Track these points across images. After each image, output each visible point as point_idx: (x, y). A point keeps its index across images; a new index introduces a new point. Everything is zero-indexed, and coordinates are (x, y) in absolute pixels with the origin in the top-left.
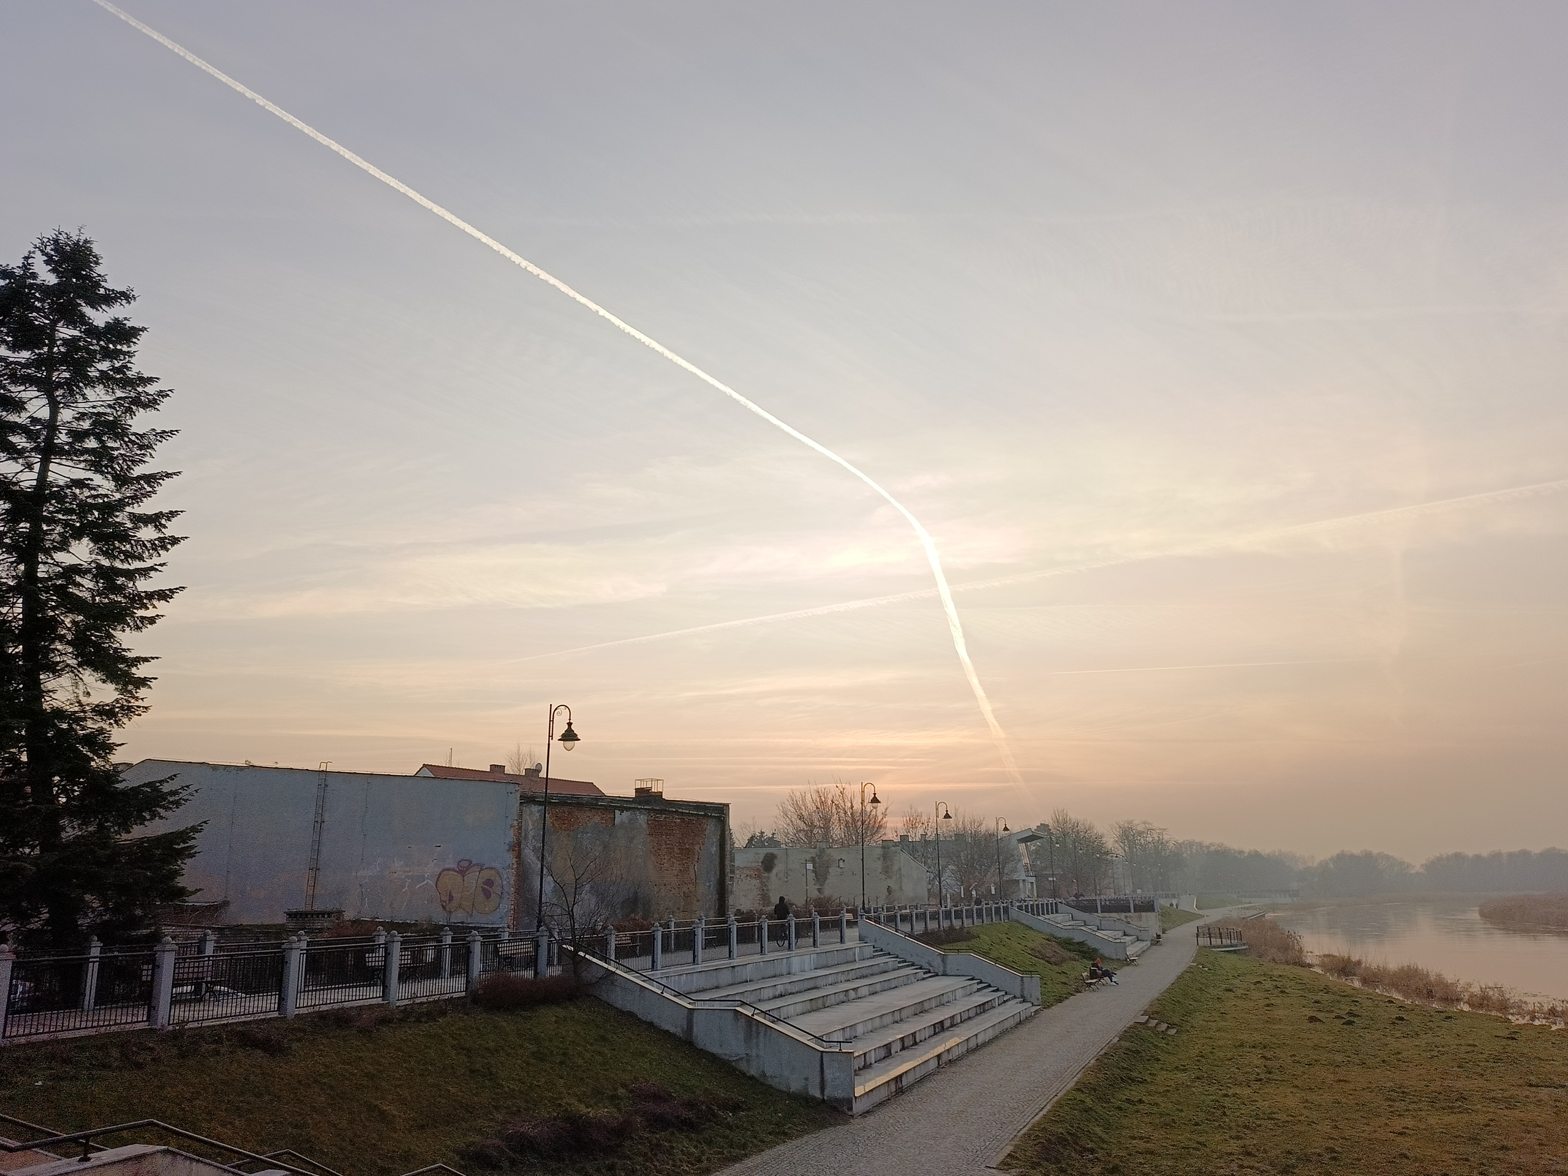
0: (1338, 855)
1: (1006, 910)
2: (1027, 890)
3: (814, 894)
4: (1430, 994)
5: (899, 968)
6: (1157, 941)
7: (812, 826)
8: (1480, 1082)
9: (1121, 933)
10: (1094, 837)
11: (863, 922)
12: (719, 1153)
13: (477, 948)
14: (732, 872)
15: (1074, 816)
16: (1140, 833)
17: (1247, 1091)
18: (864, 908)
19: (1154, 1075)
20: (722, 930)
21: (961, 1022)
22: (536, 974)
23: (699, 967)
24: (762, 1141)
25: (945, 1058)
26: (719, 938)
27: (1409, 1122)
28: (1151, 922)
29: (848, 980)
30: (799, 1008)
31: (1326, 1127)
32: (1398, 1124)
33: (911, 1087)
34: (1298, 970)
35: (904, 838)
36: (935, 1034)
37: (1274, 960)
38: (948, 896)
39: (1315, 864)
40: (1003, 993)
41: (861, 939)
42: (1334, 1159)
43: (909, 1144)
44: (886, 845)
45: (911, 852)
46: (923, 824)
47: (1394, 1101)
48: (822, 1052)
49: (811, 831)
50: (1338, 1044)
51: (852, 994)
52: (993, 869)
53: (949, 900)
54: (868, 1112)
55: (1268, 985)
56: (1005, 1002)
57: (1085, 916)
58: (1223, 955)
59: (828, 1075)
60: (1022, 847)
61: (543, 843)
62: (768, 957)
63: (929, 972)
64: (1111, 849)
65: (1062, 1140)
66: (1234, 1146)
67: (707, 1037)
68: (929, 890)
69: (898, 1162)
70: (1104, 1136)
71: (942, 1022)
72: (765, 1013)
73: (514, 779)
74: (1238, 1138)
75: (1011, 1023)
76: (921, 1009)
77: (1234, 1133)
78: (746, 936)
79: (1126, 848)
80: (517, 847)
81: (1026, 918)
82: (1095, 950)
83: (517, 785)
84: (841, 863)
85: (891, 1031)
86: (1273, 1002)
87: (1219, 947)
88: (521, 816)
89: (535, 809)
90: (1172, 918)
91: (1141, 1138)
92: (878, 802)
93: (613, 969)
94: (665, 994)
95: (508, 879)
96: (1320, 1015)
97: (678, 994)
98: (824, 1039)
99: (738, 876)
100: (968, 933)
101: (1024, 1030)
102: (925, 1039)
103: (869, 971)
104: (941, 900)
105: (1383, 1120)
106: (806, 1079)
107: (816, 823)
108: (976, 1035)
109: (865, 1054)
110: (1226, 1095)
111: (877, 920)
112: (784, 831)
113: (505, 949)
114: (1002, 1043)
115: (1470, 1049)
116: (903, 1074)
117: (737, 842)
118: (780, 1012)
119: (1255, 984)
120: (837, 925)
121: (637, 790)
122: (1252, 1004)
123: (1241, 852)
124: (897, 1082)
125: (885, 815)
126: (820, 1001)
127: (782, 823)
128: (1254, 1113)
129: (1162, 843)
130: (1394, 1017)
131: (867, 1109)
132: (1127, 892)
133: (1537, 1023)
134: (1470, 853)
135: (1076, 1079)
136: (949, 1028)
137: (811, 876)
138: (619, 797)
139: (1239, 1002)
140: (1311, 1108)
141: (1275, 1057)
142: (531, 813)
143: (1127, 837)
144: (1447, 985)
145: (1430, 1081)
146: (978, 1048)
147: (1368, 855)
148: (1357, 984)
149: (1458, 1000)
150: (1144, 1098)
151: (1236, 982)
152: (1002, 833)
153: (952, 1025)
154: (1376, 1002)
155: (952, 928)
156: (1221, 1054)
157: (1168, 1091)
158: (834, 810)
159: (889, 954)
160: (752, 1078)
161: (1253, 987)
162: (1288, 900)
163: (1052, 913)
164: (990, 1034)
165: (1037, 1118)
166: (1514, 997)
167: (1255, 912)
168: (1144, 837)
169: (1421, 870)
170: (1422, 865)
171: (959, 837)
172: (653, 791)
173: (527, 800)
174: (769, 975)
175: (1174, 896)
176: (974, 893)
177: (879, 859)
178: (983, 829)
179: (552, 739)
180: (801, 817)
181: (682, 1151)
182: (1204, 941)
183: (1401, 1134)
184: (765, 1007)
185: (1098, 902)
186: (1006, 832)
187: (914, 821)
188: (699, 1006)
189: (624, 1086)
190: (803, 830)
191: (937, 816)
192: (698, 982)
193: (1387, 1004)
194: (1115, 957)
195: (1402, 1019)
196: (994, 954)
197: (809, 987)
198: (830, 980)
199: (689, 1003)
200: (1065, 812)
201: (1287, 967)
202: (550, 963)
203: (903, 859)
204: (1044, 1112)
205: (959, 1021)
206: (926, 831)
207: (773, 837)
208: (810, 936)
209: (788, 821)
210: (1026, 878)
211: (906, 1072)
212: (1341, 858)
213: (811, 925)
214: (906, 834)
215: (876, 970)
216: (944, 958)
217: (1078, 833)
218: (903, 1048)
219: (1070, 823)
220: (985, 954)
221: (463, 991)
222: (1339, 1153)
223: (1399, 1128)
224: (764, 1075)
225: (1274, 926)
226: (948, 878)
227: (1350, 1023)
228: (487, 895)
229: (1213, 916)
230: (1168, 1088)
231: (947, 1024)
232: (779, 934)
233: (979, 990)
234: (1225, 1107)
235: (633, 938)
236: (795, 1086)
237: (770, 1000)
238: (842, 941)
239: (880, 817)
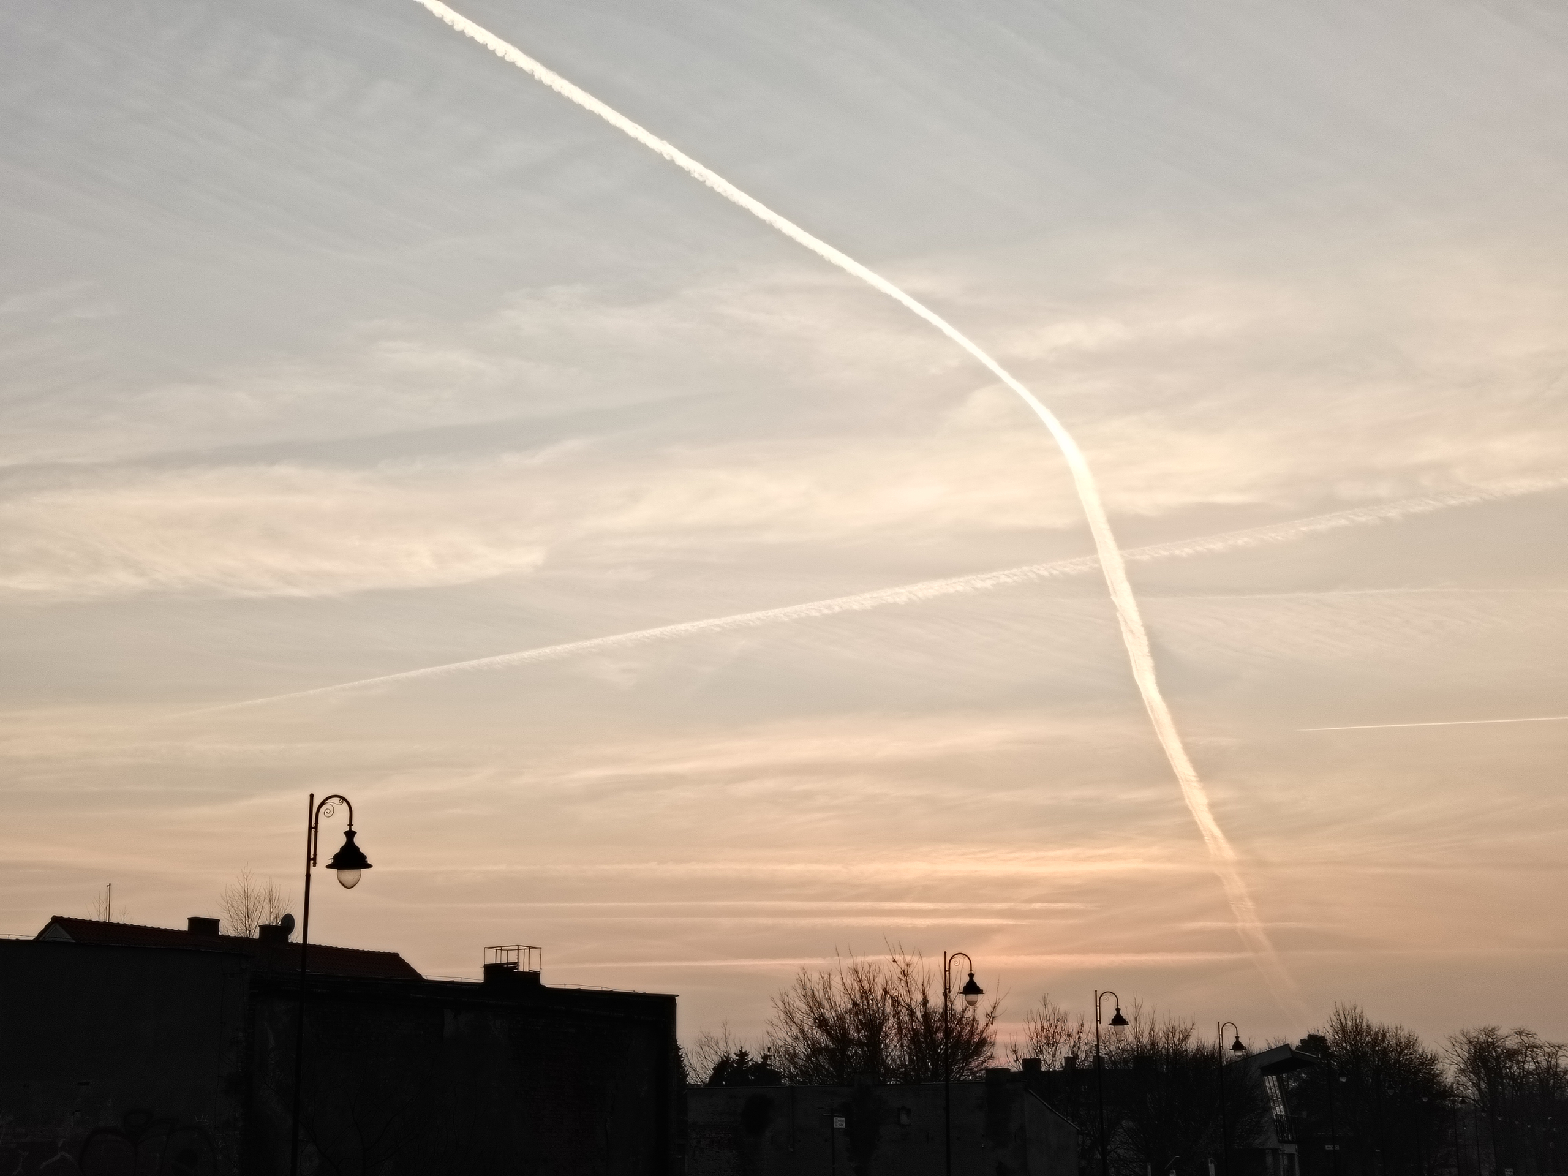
7: (843, 1039)
14: (683, 1131)
15: (1376, 1019)
16: (1511, 1054)
35: (1031, 1065)
44: (995, 1079)
45: (1046, 1093)
46: (1069, 1035)
49: (843, 1051)
52: (1212, 1128)
60: (1271, 1083)
61: (298, 1074)
64: (1452, 1084)
68: (1081, 1170)
73: (236, 948)
79: (1483, 1085)
83: (239, 959)
84: (904, 1119)
88: (251, 1021)
89: (283, 1007)
92: (978, 991)
99: (694, 1143)
107: (853, 1034)
112: (787, 1051)
121: (489, 969)
125: (991, 1017)
127: (783, 1035)
129: (1556, 1073)
137: (843, 1141)
138: (452, 982)
142: (274, 1016)
143: (1484, 1062)
152: (1229, 1053)
158: (889, 1009)
168: (1518, 1062)
171: (1144, 1062)
172: (521, 969)
173: (263, 992)
177: (982, 1109)
178: (1192, 1045)
179: (315, 865)
180: (821, 1022)
186: (1239, 1053)
187: (1052, 1031)
190: (826, 1049)
191: (1098, 1021)
200: (1358, 1011)
203: (1031, 1111)
206: (1076, 1050)
207: (764, 1063)
209: (796, 1031)
210: (1280, 1147)
214: (1034, 1057)
219: (1368, 1034)
226: (1121, 1146)
239: (982, 1022)
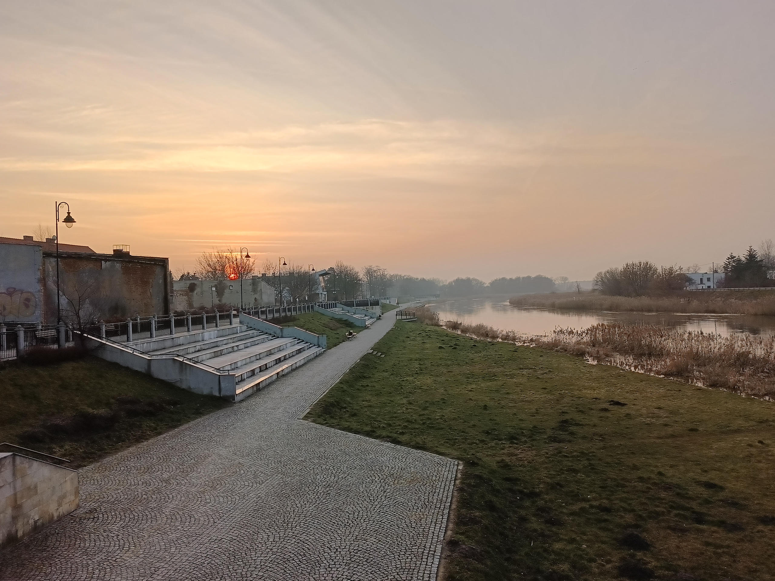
0: (456, 279)
1: (312, 307)
2: (323, 297)
3: (216, 301)
4: (487, 335)
5: (260, 335)
6: (379, 318)
7: (215, 269)
8: (502, 369)
9: (364, 315)
10: (354, 273)
11: (243, 315)
12: (166, 425)
13: (22, 335)
14: (172, 292)
15: (346, 263)
16: (375, 271)
17: (411, 378)
18: (242, 308)
19: (374, 374)
20: (166, 321)
21: (289, 358)
22: (59, 346)
23: (154, 339)
24: (189, 418)
25: (280, 374)
26: (165, 325)
27: (474, 386)
28: (377, 310)
29: (234, 342)
30: (208, 356)
31: (442, 390)
32: (469, 387)
33: (264, 388)
34: (436, 328)
35: (264, 275)
36: (276, 364)
37: (427, 324)
38: (285, 301)
39: (447, 284)
40: (309, 344)
41: (241, 322)
42: (444, 403)
43: (262, 413)
44: (254, 278)
45: (267, 282)
46: (273, 268)
47: (469, 378)
48: (219, 375)
49: (215, 272)
50: (450, 357)
51: (236, 348)
52: (307, 288)
53: (285, 303)
54: (242, 400)
55: (424, 334)
56: (310, 347)
57: (349, 308)
58: (406, 323)
59: (223, 385)
60: (321, 278)
61: (58, 278)
62: (192, 333)
63: (275, 336)
64: (361, 278)
65: (332, 405)
66: (405, 401)
67: (158, 372)
68: (276, 299)
69: (257, 421)
70: (351, 401)
71: (280, 358)
72: (190, 360)
73: (39, 244)
74: (406, 397)
75: (313, 356)
76: (270, 353)
77: (405, 396)
78: (180, 323)
79: (368, 278)
80: (43, 281)
81: (321, 310)
82: (352, 323)
83: (40, 247)
84: (231, 288)
85: (255, 364)
86: (425, 341)
87: (405, 319)
88: (44, 264)
89: (53, 260)
90: (385, 308)
91: (367, 401)
92: (249, 257)
93: (105, 342)
94: (135, 353)
95: (40, 297)
96: (443, 346)
97: (143, 353)
98: (221, 369)
99: (176, 295)
100: (294, 318)
101: (318, 360)
102: (271, 366)
103: (245, 337)
104: (281, 303)
105: (464, 386)
106: (212, 388)
107: (218, 268)
108: (296, 363)
109: (241, 375)
110: (403, 381)
111: (249, 314)
112: (200, 272)
113: (40, 334)
114: (308, 366)
115: (500, 356)
116: (260, 382)
117: (175, 278)
118: (198, 358)
119: (419, 334)
120: (228, 317)
121: (114, 251)
122: (416, 343)
123: (417, 279)
124: (257, 386)
125: (253, 264)
126: (219, 352)
127: (199, 268)
128: (414, 387)
129: (384, 275)
130: (472, 345)
131: (243, 399)
132: (368, 297)
133: (525, 345)
134: (508, 277)
135: (340, 378)
136: (283, 361)
137: (215, 294)
138: (104, 254)
139: (411, 342)
140: (437, 383)
141: (424, 364)
142: (50, 262)
143: (369, 273)
144: (494, 331)
145: (483, 370)
146: (297, 368)
147: (469, 279)
148: (459, 333)
149: (498, 337)
150: (369, 384)
151: (411, 334)
152: (311, 272)
153: (285, 359)
154: (466, 340)
155: (286, 316)
156: (402, 364)
157: (379, 381)
158: (227, 262)
159: (255, 329)
160: (183, 389)
161: (418, 336)
162: (435, 299)
163: (334, 308)
164: (302, 362)
165: (321, 396)
166: (518, 335)
167: (421, 304)
168: (376, 273)
169: (489, 285)
170: (489, 283)
171: (292, 274)
172: (124, 251)
173: (47, 255)
174: (192, 341)
175: (388, 299)
176: (297, 299)
177: (251, 285)
178: (303, 270)
179: (58, 221)
180: (209, 265)
181: (147, 425)
182: (399, 317)
183: (471, 391)
184: (190, 356)
185: (355, 302)
186: (313, 271)
187: (269, 267)
188: (154, 358)
189: (113, 398)
190: (211, 271)
191: (280, 264)
192: (153, 346)
193: (470, 340)
194: (361, 326)
195: (475, 346)
196: (306, 327)
197: (213, 346)
198: (225, 342)
199: (149, 357)
200: (342, 262)
201: (432, 327)
202: (67, 340)
203: (263, 285)
204: (325, 393)
205: (288, 357)
206: (275, 271)
207: (194, 275)
208: (214, 323)
209: (203, 267)
210: (323, 292)
211: (261, 381)
212: (458, 281)
213: (215, 317)
214: (264, 273)
215: (248, 336)
216: (282, 330)
217: (347, 271)
218: (261, 371)
219: (343, 267)
220: (302, 327)
221: (15, 357)
222: (446, 400)
223: (470, 389)
224: (190, 388)
225: (428, 310)
226: (285, 293)
227: (455, 348)
228: (27, 306)
229: (403, 307)
230: (379, 379)
231: (282, 359)
232: (197, 321)
233: (298, 343)
234: (402, 386)
235: (116, 326)
236: (206, 391)
237: (193, 353)
238: (231, 324)
239: (251, 264)
